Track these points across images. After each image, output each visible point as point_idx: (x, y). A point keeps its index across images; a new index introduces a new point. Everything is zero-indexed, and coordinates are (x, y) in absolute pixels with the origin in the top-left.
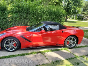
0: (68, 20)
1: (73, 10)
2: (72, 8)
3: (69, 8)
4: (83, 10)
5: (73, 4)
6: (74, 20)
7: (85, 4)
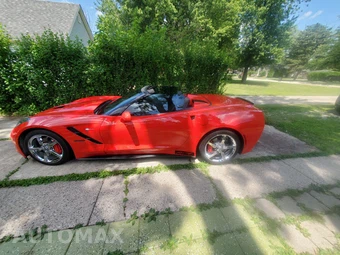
0: (248, 79)
1: (263, 54)
2: (260, 50)
3: (254, 50)
4: (290, 54)
5: (265, 39)
6: (265, 80)
7: (298, 39)
